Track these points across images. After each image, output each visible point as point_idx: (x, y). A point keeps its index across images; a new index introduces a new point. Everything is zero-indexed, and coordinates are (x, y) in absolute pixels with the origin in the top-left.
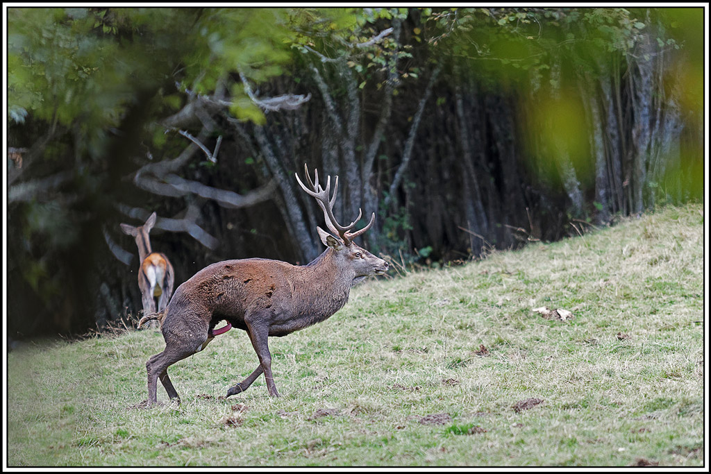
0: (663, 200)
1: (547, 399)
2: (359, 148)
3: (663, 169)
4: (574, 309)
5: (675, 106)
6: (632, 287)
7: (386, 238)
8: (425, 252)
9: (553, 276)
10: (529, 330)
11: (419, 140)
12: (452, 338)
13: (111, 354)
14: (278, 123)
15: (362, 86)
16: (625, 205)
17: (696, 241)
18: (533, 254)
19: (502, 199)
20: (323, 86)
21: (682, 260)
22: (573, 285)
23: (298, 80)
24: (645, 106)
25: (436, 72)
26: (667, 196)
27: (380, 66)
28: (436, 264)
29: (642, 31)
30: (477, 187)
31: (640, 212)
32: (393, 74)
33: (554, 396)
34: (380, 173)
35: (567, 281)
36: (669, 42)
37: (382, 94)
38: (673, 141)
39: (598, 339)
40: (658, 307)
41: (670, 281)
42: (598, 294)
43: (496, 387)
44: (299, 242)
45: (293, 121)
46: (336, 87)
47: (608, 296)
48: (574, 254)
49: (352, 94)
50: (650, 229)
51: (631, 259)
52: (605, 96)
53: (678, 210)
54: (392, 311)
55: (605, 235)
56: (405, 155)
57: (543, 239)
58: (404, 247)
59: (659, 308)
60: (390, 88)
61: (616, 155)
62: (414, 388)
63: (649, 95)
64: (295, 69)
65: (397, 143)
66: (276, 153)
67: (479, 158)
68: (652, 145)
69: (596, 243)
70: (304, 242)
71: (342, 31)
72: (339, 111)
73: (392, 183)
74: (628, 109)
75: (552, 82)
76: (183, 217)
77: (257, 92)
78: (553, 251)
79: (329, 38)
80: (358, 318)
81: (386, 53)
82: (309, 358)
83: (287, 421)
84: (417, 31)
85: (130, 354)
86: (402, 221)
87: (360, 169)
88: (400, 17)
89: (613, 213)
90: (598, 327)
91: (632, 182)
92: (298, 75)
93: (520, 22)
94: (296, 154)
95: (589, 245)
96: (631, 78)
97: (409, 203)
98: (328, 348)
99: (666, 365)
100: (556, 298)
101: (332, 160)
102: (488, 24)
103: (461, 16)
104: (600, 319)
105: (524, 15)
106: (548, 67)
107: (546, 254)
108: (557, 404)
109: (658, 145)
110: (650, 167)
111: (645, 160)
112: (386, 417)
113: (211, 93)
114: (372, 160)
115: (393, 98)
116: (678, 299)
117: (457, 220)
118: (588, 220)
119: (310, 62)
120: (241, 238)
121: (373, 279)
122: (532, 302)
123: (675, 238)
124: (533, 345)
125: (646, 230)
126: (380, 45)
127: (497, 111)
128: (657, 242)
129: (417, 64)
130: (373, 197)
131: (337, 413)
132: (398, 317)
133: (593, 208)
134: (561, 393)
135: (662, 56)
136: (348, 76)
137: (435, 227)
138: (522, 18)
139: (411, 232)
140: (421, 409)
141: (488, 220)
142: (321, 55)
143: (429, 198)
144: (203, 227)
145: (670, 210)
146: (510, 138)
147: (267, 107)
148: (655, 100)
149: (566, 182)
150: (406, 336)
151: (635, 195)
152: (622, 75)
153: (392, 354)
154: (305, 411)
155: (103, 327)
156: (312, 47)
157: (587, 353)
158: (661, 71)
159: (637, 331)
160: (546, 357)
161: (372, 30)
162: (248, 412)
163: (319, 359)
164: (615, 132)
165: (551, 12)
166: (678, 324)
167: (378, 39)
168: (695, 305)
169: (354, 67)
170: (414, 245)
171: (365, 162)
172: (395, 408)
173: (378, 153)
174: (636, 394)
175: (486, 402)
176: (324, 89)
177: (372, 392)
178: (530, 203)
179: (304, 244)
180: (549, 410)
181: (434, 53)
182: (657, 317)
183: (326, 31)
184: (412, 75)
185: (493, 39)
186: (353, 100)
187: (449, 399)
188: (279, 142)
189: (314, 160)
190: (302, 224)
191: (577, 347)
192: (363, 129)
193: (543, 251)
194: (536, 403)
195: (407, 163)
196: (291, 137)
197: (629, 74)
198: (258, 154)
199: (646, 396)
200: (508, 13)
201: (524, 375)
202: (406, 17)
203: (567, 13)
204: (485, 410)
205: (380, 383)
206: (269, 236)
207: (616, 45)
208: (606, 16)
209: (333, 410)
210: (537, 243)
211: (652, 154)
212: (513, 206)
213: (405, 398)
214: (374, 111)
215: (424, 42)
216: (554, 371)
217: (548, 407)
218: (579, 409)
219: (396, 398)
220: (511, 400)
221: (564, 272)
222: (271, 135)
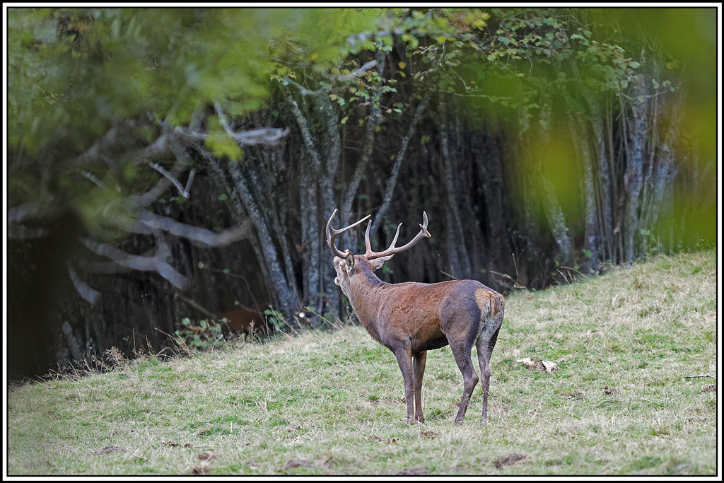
1: (529, 455)
2: (338, 187)
3: (656, 216)
4: (559, 361)
5: (669, 151)
6: (620, 340)
9: (539, 326)
10: (511, 382)
11: (401, 179)
12: (432, 388)
13: (73, 397)
14: (254, 158)
15: (343, 121)
16: (615, 252)
17: (688, 292)
18: (519, 302)
19: (487, 245)
20: (302, 120)
21: (673, 312)
22: (559, 336)
23: (276, 114)
24: (638, 150)
25: (421, 108)
26: (659, 245)
27: (363, 100)
29: (637, 71)
30: (461, 230)
31: (631, 261)
32: (376, 110)
33: (537, 452)
34: (360, 213)
35: (553, 331)
36: (664, 84)
37: (364, 129)
38: (666, 188)
39: (584, 393)
40: (647, 361)
41: (661, 334)
42: (585, 345)
43: (476, 440)
44: (273, 283)
45: (270, 156)
46: (316, 122)
47: (595, 348)
48: (561, 303)
49: (333, 130)
50: (640, 279)
51: (621, 309)
52: (597, 140)
53: (670, 260)
54: (369, 359)
55: (594, 284)
56: (387, 195)
57: (529, 287)
59: (649, 362)
60: (373, 125)
61: (607, 200)
62: (391, 440)
63: (643, 139)
64: (272, 102)
65: (379, 182)
66: (251, 190)
67: (464, 200)
68: (645, 191)
69: (584, 292)
70: (279, 283)
71: (322, 62)
72: (318, 147)
74: (620, 152)
75: (542, 122)
76: (153, 255)
77: (233, 125)
78: (540, 300)
79: (309, 70)
80: (333, 365)
81: (369, 88)
82: (281, 405)
83: (257, 471)
84: (402, 65)
85: (93, 397)
87: (339, 208)
88: (385, 49)
89: (602, 262)
90: (585, 380)
91: (623, 229)
92: (275, 108)
93: (511, 58)
94: (273, 191)
95: (577, 294)
96: (624, 119)
98: (301, 395)
99: (654, 422)
100: (541, 349)
101: (310, 198)
102: (476, 59)
103: (448, 51)
104: (586, 372)
105: (514, 51)
106: (537, 107)
107: (531, 302)
108: (539, 460)
109: (651, 191)
110: (642, 214)
111: (637, 206)
112: (360, 470)
113: (186, 125)
114: (351, 199)
115: (376, 134)
116: (668, 353)
117: (439, 264)
118: (576, 268)
119: (289, 95)
120: (213, 278)
121: (350, 324)
122: (517, 352)
123: (667, 288)
124: (516, 398)
125: (636, 280)
126: (363, 78)
127: (484, 151)
128: (648, 292)
129: (401, 100)
130: (352, 238)
131: (310, 464)
132: (376, 365)
133: (582, 255)
134: (544, 449)
135: (657, 98)
136: (329, 110)
137: (416, 272)
138: (512, 54)
139: (391, 276)
140: (398, 462)
141: (472, 265)
142: (302, 87)
144: (173, 265)
145: (662, 259)
146: (496, 180)
147: (244, 141)
148: (649, 144)
149: (555, 228)
150: (384, 385)
151: (626, 243)
152: (614, 117)
153: (369, 403)
154: (276, 462)
155: (64, 368)
156: (293, 79)
157: (572, 407)
158: (656, 114)
159: (625, 385)
160: (530, 411)
161: (355, 63)
162: (215, 461)
163: (291, 407)
164: (607, 177)
165: (542, 49)
166: (667, 379)
167: (361, 72)
168: (685, 360)
169: (337, 100)
171: (344, 201)
172: (370, 460)
173: (359, 191)
174: (622, 452)
175: (466, 456)
176: (303, 123)
177: (347, 443)
178: (517, 248)
179: (278, 285)
180: (531, 466)
181: (419, 89)
182: (646, 371)
183: (306, 62)
184: (396, 110)
185: (481, 76)
186: (333, 137)
187: (427, 453)
188: (255, 178)
189: (290, 198)
190: (277, 265)
191: (562, 401)
192: (343, 166)
193: (529, 299)
194: (518, 458)
195: (388, 204)
196: (267, 173)
197: (622, 117)
198: (232, 190)
199: (632, 454)
200: (498, 48)
201: (506, 429)
202: (391, 49)
203: (559, 50)
204: (464, 464)
205: (355, 434)
206: (242, 277)
207: (609, 85)
208: (599, 54)
209: (304, 461)
210: (523, 291)
211: (644, 200)
212: (498, 251)
213: (381, 450)
214: (355, 149)
215: (408, 76)
216: (537, 426)
217: (531, 463)
218: (562, 466)
219: (371, 450)
220: (492, 455)
221: (550, 322)
222: (247, 171)
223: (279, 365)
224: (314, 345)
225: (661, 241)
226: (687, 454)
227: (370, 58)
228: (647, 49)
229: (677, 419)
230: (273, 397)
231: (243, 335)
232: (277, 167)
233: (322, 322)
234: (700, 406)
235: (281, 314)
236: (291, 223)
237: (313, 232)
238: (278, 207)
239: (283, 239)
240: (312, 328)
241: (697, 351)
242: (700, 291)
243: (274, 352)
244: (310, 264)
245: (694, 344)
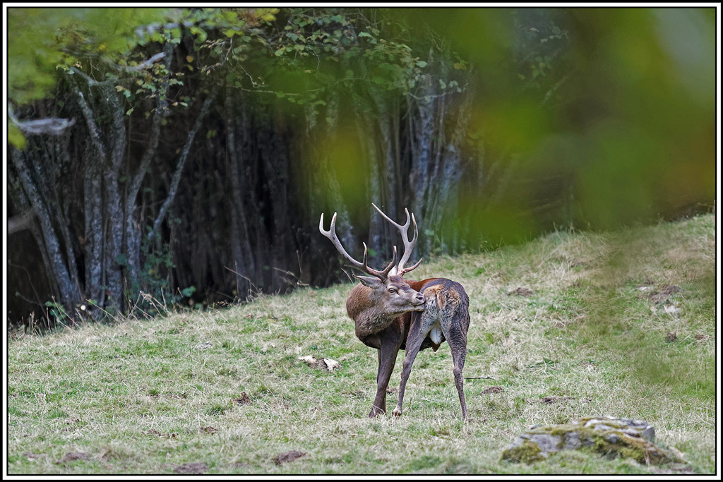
0: (438, 249)
1: (309, 452)
2: (123, 180)
3: (440, 217)
4: (341, 359)
5: (454, 151)
7: (148, 275)
8: (188, 291)
9: (321, 324)
10: (293, 379)
11: (186, 173)
12: (213, 384)
14: (39, 149)
15: (129, 113)
18: (302, 299)
19: (271, 241)
20: (87, 112)
22: (342, 334)
23: (61, 104)
24: (424, 150)
25: (208, 102)
26: (443, 245)
27: (150, 92)
28: (199, 306)
29: (425, 70)
30: (245, 226)
32: (163, 103)
33: (316, 449)
34: (144, 206)
35: (335, 329)
36: (451, 85)
37: (151, 122)
38: (451, 188)
39: (365, 391)
40: (429, 361)
43: (256, 436)
44: (55, 275)
45: (55, 147)
46: (102, 114)
48: (343, 301)
49: (118, 121)
52: (383, 139)
53: (453, 260)
54: (151, 353)
56: (171, 189)
57: (313, 285)
58: (167, 286)
60: (159, 118)
61: (391, 200)
62: (171, 435)
63: (429, 139)
64: (58, 92)
65: (164, 176)
66: (35, 181)
67: (249, 196)
68: (430, 192)
70: (60, 275)
71: (110, 53)
72: (104, 139)
73: (156, 218)
74: (406, 151)
75: (329, 120)
77: (19, 113)
78: (323, 297)
79: (97, 60)
81: (156, 80)
82: (60, 398)
83: (34, 463)
84: (190, 59)
86: (166, 258)
87: (123, 201)
88: (174, 41)
89: (385, 261)
90: (366, 379)
92: (61, 98)
93: (298, 55)
94: (57, 182)
96: (410, 119)
97: (174, 239)
98: (81, 388)
99: (435, 422)
100: (323, 347)
101: (94, 190)
102: (264, 55)
103: (236, 46)
104: (367, 371)
105: (302, 48)
106: (324, 104)
107: (315, 300)
108: (319, 458)
109: (436, 191)
110: (426, 215)
111: (421, 206)
112: (139, 464)
114: (136, 192)
115: (162, 128)
117: (223, 259)
119: (75, 86)
121: (132, 318)
122: (299, 349)
124: (297, 395)
126: (150, 70)
127: (270, 147)
129: (189, 94)
130: (136, 231)
131: (88, 457)
132: (157, 359)
134: (324, 447)
135: (444, 99)
136: (116, 102)
137: (199, 267)
138: (300, 50)
139: (174, 270)
140: (177, 457)
141: (256, 261)
142: (88, 78)
143: (194, 237)
145: (445, 260)
146: (282, 176)
147: (30, 130)
148: (435, 145)
149: (340, 226)
150: (164, 380)
152: (401, 116)
153: (149, 397)
154: (54, 454)
156: (79, 69)
157: (353, 406)
158: (442, 114)
160: (310, 408)
161: (143, 56)
163: (71, 400)
164: (392, 176)
165: (330, 46)
166: (448, 380)
167: (149, 64)
169: (123, 91)
170: (176, 284)
171: (129, 194)
172: (149, 455)
173: (143, 185)
174: (402, 451)
175: (245, 453)
176: (89, 114)
177: (126, 437)
178: (301, 246)
179: (60, 277)
180: (311, 463)
181: (206, 83)
182: (428, 371)
183: (94, 53)
184: (183, 104)
185: (270, 71)
186: (119, 128)
187: (207, 448)
188: (39, 168)
189: (74, 189)
190: (59, 256)
191: (343, 399)
192: (129, 158)
193: (312, 296)
194: (298, 455)
195: (173, 198)
196: (51, 164)
197: (408, 115)
198: (16, 180)
199: (412, 453)
200: (286, 44)
201: (286, 426)
202: (179, 41)
203: (347, 48)
204: (243, 461)
205: (135, 428)
206: (24, 268)
207: (396, 84)
208: (387, 52)
209: (83, 454)
210: (306, 288)
211: (429, 201)
212: (282, 248)
213: (160, 445)
214: (140, 141)
215: (196, 70)
216: (318, 424)
217: (310, 460)
218: (342, 464)
219: (151, 444)
220: (272, 452)
221: (333, 320)
222: (30, 161)
223: (60, 357)
224: (94, 338)
225: (445, 242)
226: (467, 455)
227: (157, 51)
228: (435, 49)
229: (457, 419)
230: (52, 389)
231: (23, 326)
232: (62, 158)
233: (104, 315)
234: (480, 407)
235: (62, 306)
236: (74, 215)
237: (97, 225)
238: (62, 198)
239: (66, 231)
240: (93, 321)
241: (478, 353)
242: (482, 292)
243: (54, 345)
244: (93, 257)
245: (476, 345)
